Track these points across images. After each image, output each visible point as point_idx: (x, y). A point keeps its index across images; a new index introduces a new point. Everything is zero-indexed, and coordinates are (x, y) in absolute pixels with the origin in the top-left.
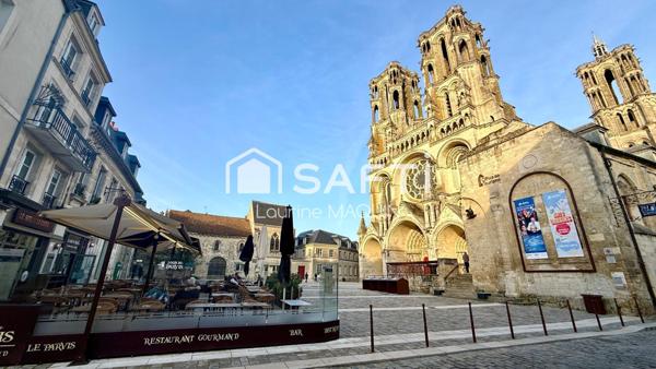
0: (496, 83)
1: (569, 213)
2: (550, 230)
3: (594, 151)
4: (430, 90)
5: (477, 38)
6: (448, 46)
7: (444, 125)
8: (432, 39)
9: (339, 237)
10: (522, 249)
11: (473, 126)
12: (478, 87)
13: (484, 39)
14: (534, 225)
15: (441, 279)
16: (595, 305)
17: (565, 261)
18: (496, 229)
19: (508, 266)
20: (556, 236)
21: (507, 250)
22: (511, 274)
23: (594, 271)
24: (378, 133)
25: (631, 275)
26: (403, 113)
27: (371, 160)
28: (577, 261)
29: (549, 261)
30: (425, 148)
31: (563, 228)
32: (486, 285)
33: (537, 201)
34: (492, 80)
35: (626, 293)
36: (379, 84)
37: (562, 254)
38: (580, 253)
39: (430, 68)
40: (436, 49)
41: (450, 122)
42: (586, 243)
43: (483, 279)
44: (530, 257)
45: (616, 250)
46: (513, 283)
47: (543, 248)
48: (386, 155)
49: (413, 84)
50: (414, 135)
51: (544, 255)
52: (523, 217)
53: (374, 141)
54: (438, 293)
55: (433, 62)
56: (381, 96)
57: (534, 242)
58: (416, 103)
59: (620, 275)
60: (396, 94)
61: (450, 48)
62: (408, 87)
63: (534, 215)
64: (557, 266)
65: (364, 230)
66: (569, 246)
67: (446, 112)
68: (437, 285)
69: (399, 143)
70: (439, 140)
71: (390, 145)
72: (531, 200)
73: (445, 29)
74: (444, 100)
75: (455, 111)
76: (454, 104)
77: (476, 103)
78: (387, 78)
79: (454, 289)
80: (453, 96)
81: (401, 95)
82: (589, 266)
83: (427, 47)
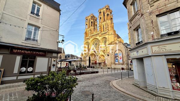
0: (113, 25)
1: (122, 57)
2: (119, 59)
3: (126, 48)
4: (100, 24)
5: (111, 13)
6: (105, 14)
7: (102, 33)
8: (102, 11)
9: (76, 56)
10: (115, 61)
11: (108, 35)
12: (110, 26)
13: (112, 14)
14: (117, 58)
15: (102, 66)
16: (123, 69)
17: (120, 63)
18: (112, 58)
19: (113, 64)
20: (120, 60)
21: (113, 61)
22: (113, 65)
23: (123, 65)
24: (87, 31)
25: (127, 65)
26: (93, 28)
27: (85, 38)
28: (122, 63)
29: (118, 63)
30: (98, 37)
31: (121, 58)
32: (109, 67)
33: (118, 54)
34: (113, 24)
35: (126, 67)
36: (88, 18)
37: (120, 62)
38: (122, 62)
39: (101, 18)
40: (102, 14)
41: (104, 32)
42: (123, 61)
43: (109, 66)
44: (116, 62)
45: (126, 62)
46: (113, 66)
47: (118, 61)
48: (89, 37)
49: (96, 20)
50: (96, 34)
51: (118, 62)
52: (116, 56)
53: (86, 33)
54: (102, 68)
55: (101, 17)
56: (88, 21)
57: (117, 60)
58: (96, 25)
59: (126, 65)
60: (92, 22)
61: (105, 15)
62: (95, 21)
63: (117, 56)
64: (119, 64)
65: (82, 55)
66: (121, 61)
67: (103, 30)
68: (101, 67)
69: (92, 35)
70: (101, 36)
71: (90, 35)
72: (117, 54)
73: (105, 9)
74: (103, 27)
75: (105, 30)
76: (105, 28)
77: (109, 29)
78: (90, 17)
79: (104, 67)
80: (105, 26)
81: (93, 23)
82: (123, 64)
83: (100, 12)
